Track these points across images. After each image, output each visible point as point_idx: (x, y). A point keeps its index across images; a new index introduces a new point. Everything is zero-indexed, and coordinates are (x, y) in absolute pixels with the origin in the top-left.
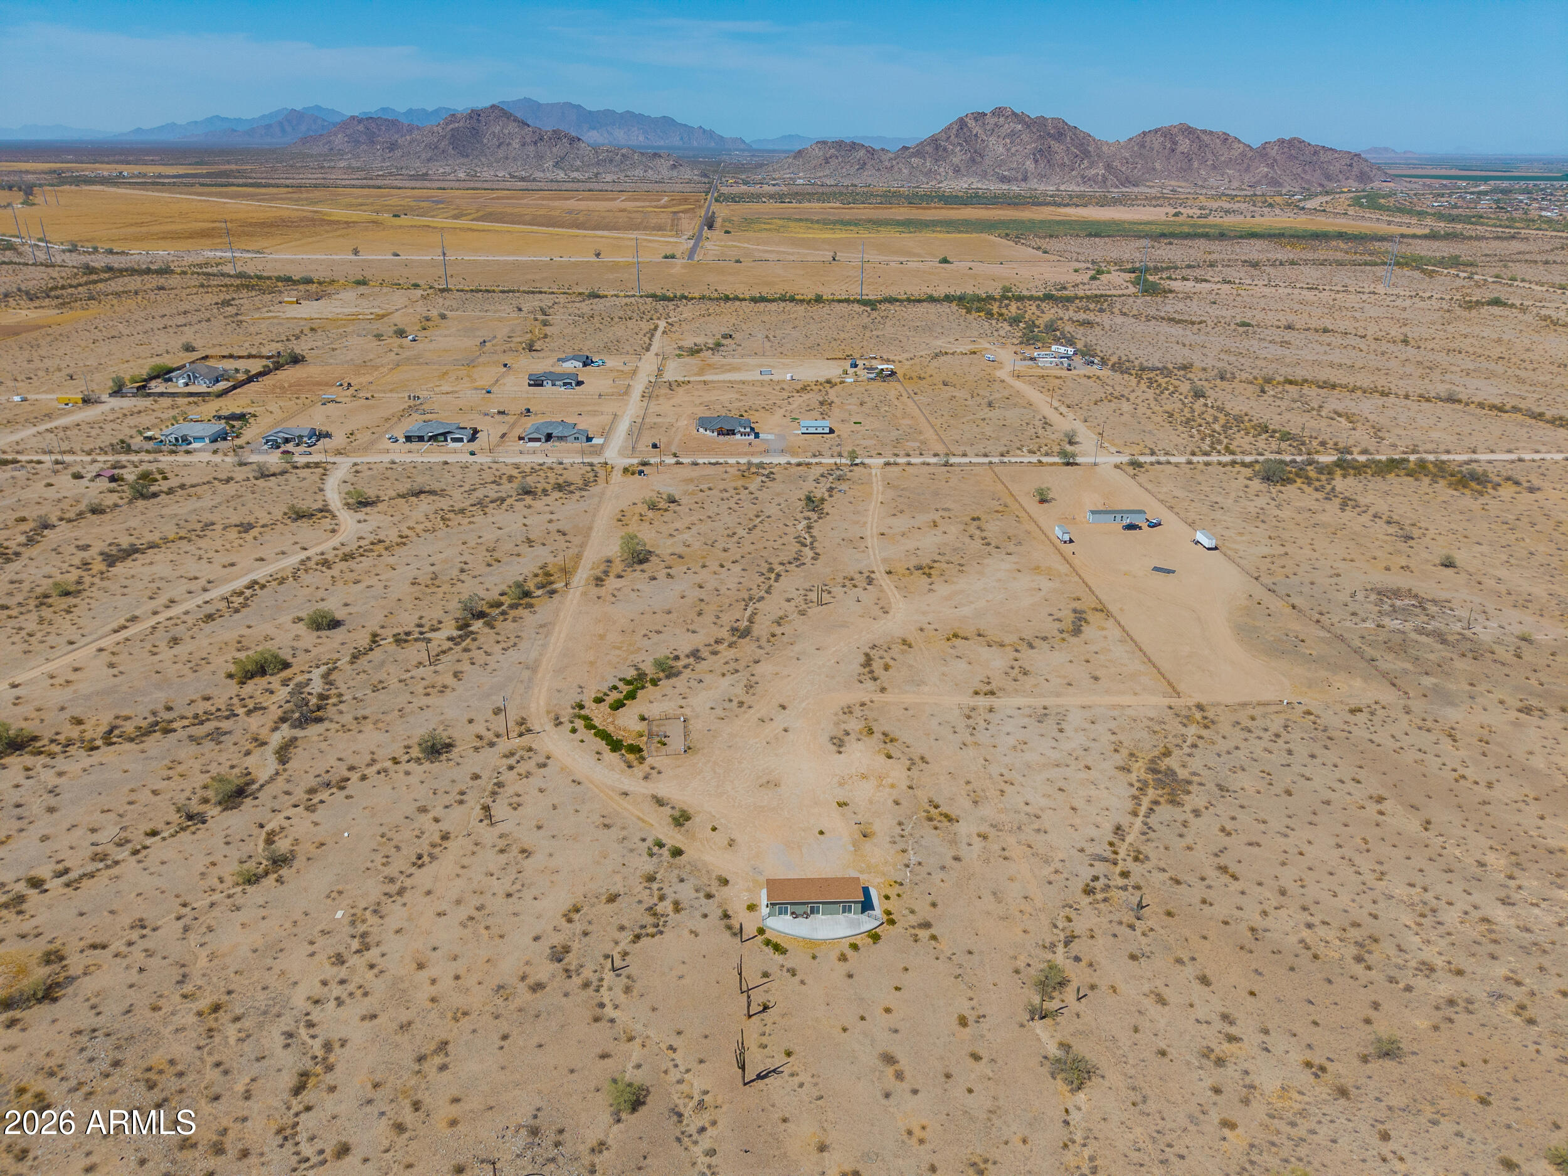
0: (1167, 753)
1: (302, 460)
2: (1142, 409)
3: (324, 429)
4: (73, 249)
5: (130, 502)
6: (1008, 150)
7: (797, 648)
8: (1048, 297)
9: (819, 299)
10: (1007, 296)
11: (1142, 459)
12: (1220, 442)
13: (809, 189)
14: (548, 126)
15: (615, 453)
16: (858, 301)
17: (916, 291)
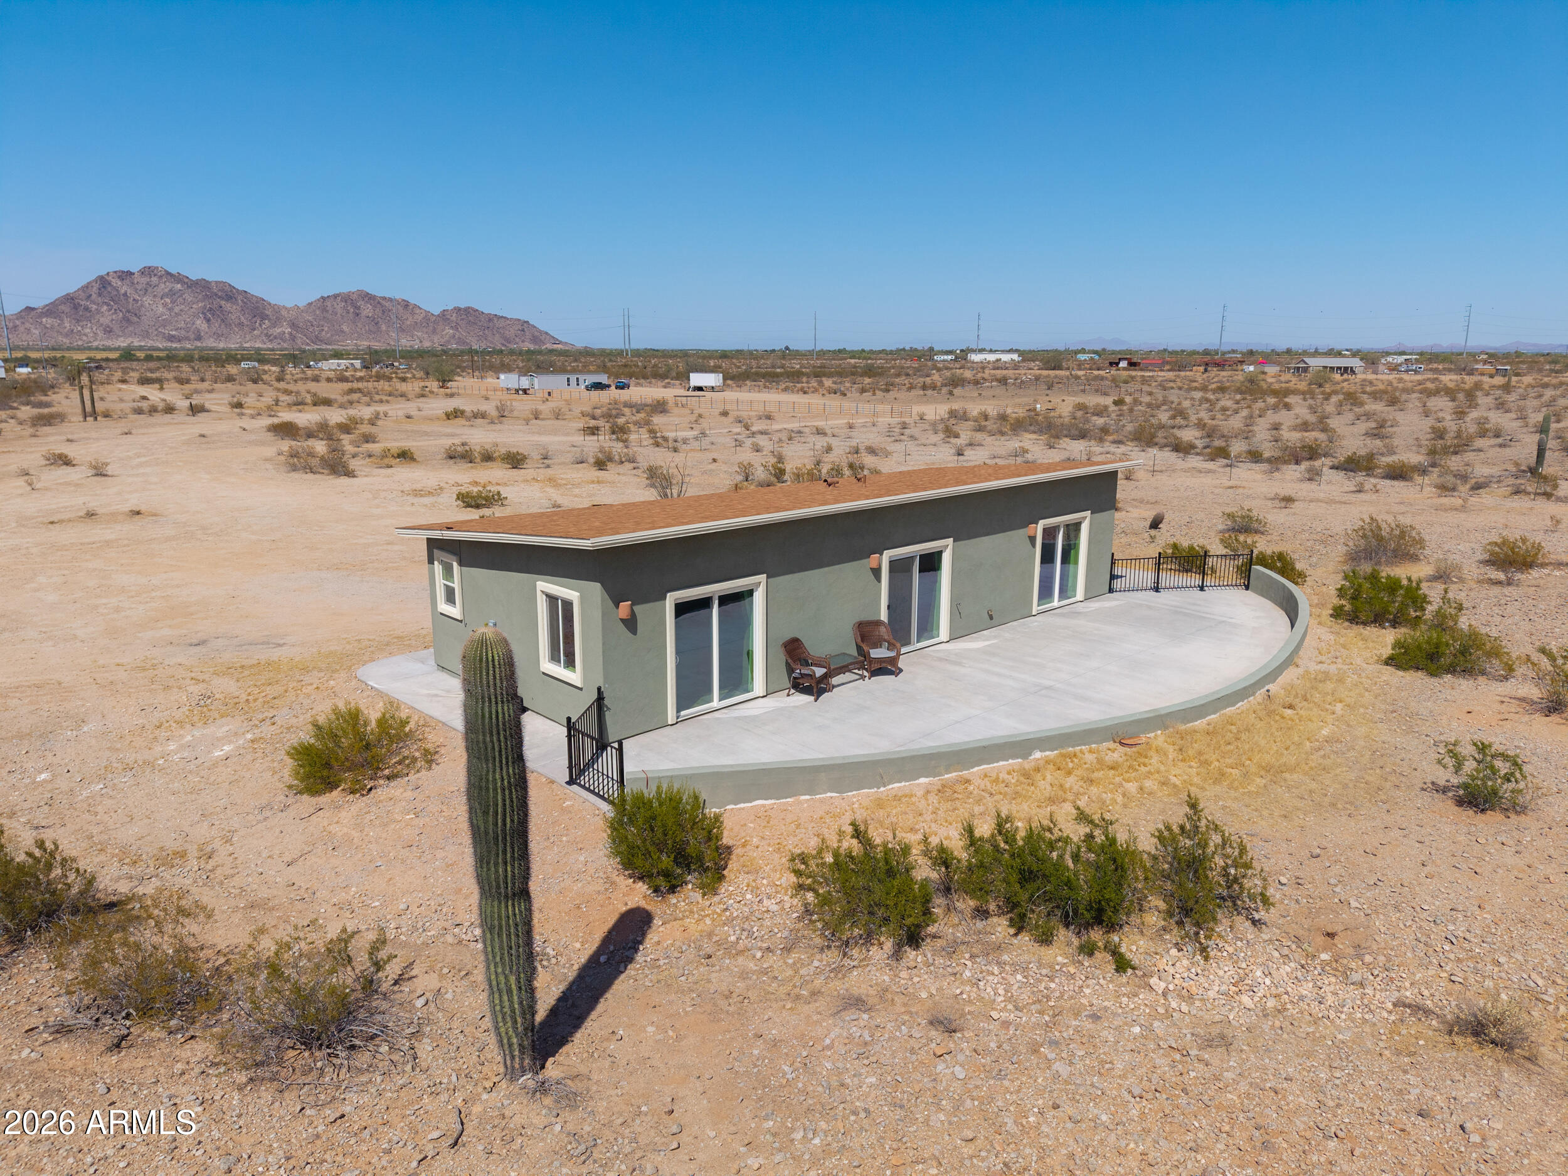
6: (170, 310)
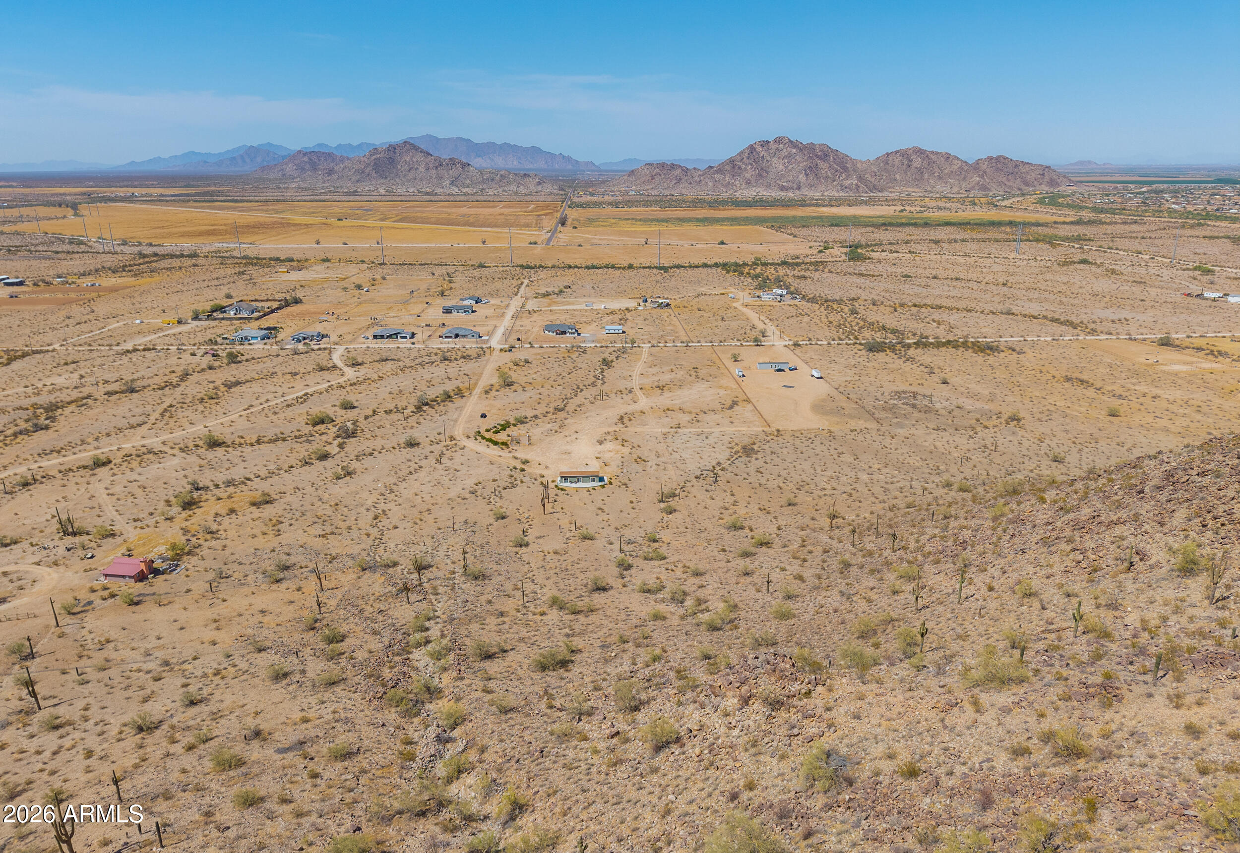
0: (754, 444)
1: (316, 347)
2: (814, 320)
3: (325, 333)
4: (125, 243)
5: (227, 365)
7: (587, 415)
8: (784, 263)
9: (631, 267)
10: (758, 262)
11: (801, 343)
12: (853, 334)
13: (638, 198)
14: (445, 156)
15: (496, 342)
16: (656, 267)
17: (696, 261)
